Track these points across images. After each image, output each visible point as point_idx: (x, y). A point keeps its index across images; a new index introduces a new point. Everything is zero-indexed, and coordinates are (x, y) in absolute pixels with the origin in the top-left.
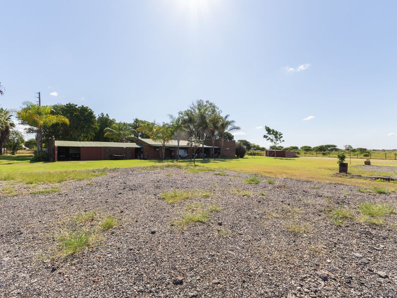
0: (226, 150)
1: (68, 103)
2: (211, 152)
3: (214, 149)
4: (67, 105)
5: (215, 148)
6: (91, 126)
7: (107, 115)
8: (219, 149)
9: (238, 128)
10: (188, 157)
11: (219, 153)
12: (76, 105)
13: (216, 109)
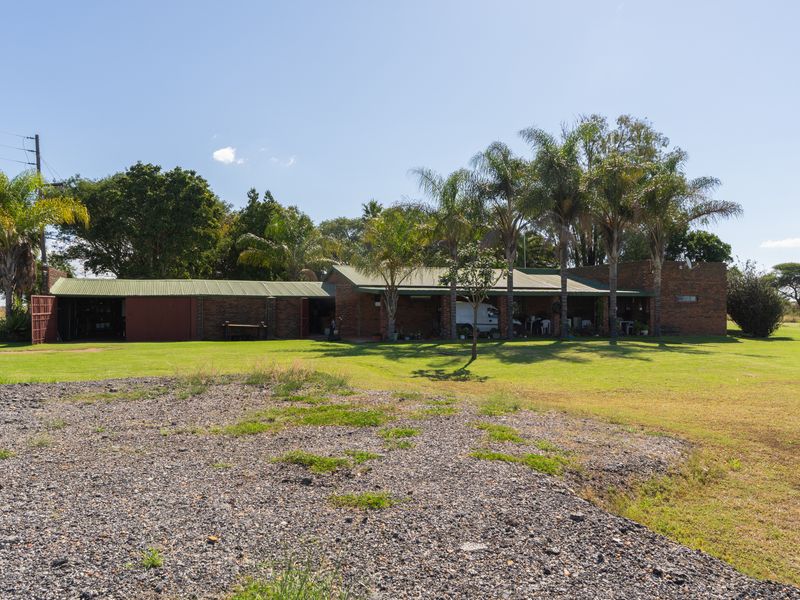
0: (680, 305)
1: (135, 164)
2: (605, 314)
3: (614, 300)
4: (132, 169)
5: (620, 299)
6: (192, 232)
7: (268, 194)
8: (644, 300)
9: (726, 209)
10: (499, 331)
11: (645, 318)
12: (158, 169)
13: (657, 146)
